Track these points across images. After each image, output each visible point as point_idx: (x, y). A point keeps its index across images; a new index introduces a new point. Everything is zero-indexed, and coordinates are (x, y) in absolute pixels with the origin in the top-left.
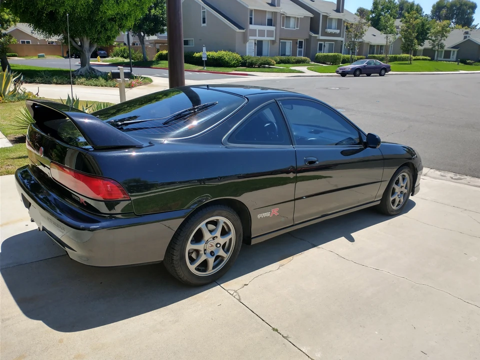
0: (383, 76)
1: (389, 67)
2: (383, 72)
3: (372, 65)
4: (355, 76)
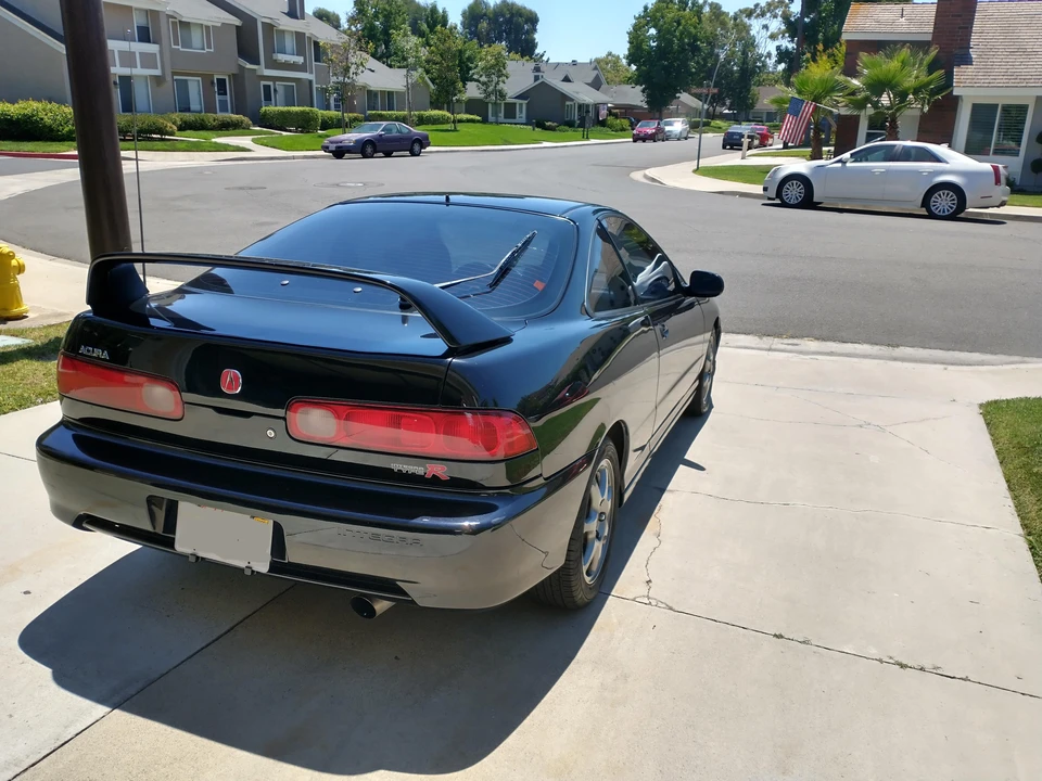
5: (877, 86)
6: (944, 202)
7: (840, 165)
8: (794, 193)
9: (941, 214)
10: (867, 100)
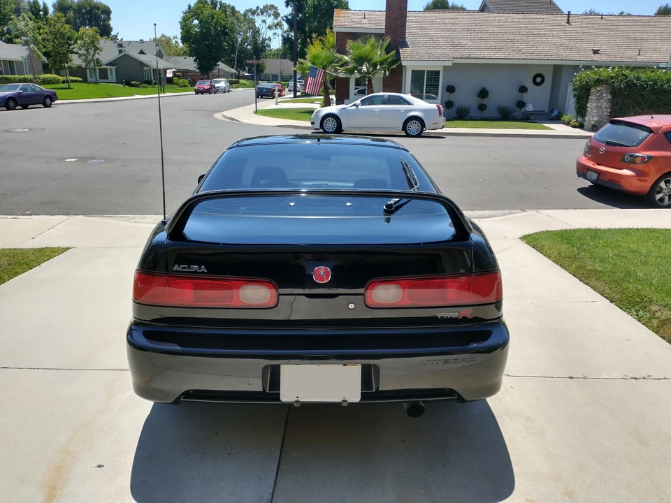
0: (50, 107)
1: (55, 94)
2: (48, 101)
3: (29, 92)
4: (9, 109)
5: (360, 60)
6: (414, 127)
7: (354, 107)
8: (330, 125)
9: (413, 134)
10: (355, 68)
